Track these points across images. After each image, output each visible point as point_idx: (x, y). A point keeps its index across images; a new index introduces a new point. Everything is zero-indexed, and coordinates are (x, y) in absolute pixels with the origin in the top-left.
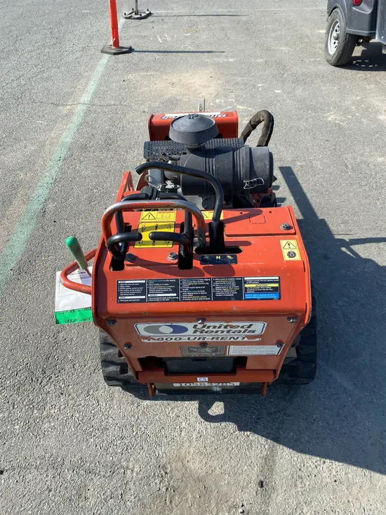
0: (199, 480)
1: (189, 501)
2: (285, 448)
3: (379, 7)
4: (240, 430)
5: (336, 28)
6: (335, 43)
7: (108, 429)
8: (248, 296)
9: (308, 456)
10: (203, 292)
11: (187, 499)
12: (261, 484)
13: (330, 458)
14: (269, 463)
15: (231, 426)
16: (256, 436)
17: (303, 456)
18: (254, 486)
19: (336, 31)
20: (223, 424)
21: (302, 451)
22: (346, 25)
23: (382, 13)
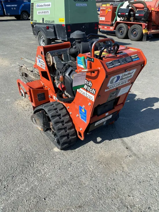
0: (111, 157)
1: (114, 164)
2: (125, 138)
3: (56, 29)
4: (110, 140)
5: (41, 38)
6: (43, 43)
7: (71, 163)
8: (134, 60)
9: (131, 136)
10: (125, 61)
11: (113, 164)
12: (127, 148)
13: (136, 134)
14: (124, 143)
15: (107, 141)
16: (115, 139)
17: (130, 137)
18: (126, 149)
19: (42, 39)
20: (104, 142)
21: (128, 136)
22: (46, 36)
23: (58, 31)
